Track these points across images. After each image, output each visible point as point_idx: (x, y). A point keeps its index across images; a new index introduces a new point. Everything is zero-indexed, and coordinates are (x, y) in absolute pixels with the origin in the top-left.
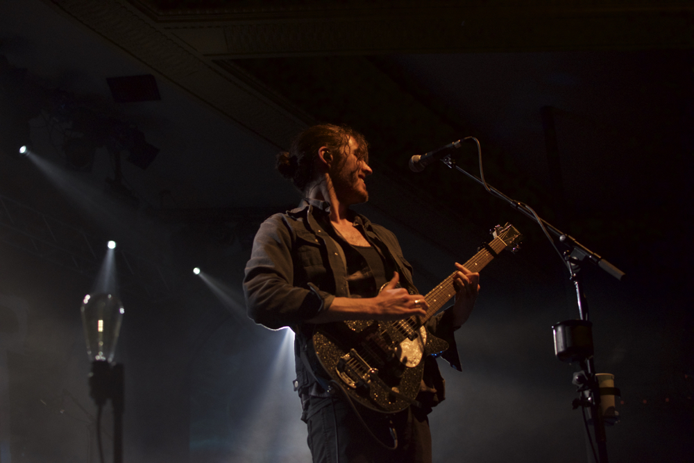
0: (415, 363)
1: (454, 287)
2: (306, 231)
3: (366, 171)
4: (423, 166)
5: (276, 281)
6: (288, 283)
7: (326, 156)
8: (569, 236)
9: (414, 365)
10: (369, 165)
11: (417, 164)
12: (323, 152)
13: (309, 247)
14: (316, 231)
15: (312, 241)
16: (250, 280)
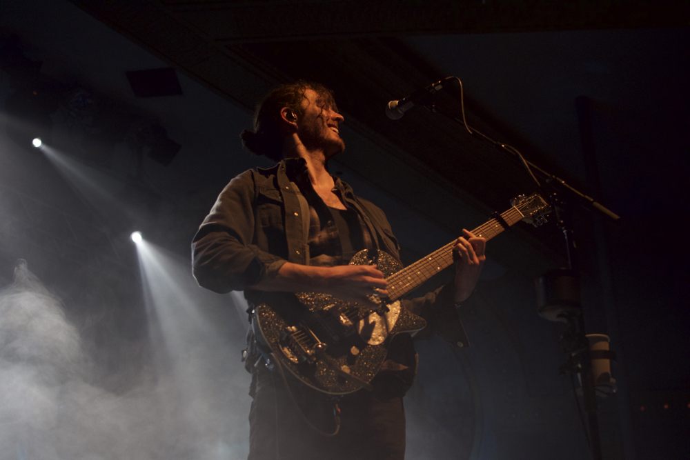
0: (379, 340)
1: (454, 255)
2: (273, 187)
3: (338, 119)
4: (401, 112)
5: (227, 240)
6: (242, 243)
7: (290, 117)
8: (558, 178)
9: (377, 343)
10: (339, 113)
11: (394, 109)
12: (285, 114)
13: (270, 205)
14: (281, 187)
15: (274, 198)
16: (200, 239)
